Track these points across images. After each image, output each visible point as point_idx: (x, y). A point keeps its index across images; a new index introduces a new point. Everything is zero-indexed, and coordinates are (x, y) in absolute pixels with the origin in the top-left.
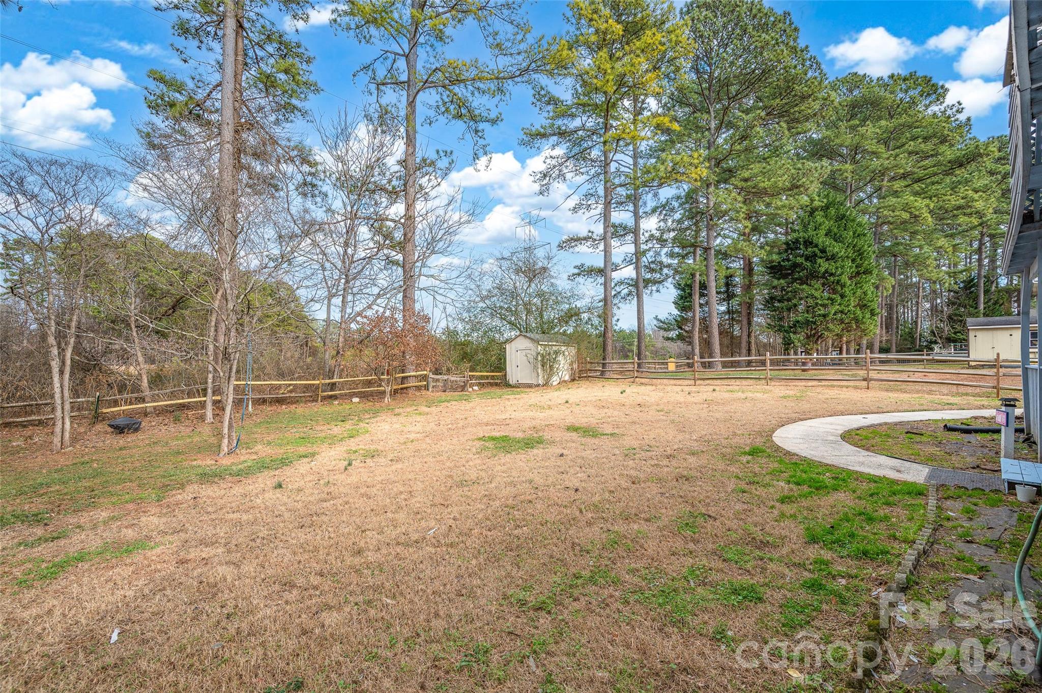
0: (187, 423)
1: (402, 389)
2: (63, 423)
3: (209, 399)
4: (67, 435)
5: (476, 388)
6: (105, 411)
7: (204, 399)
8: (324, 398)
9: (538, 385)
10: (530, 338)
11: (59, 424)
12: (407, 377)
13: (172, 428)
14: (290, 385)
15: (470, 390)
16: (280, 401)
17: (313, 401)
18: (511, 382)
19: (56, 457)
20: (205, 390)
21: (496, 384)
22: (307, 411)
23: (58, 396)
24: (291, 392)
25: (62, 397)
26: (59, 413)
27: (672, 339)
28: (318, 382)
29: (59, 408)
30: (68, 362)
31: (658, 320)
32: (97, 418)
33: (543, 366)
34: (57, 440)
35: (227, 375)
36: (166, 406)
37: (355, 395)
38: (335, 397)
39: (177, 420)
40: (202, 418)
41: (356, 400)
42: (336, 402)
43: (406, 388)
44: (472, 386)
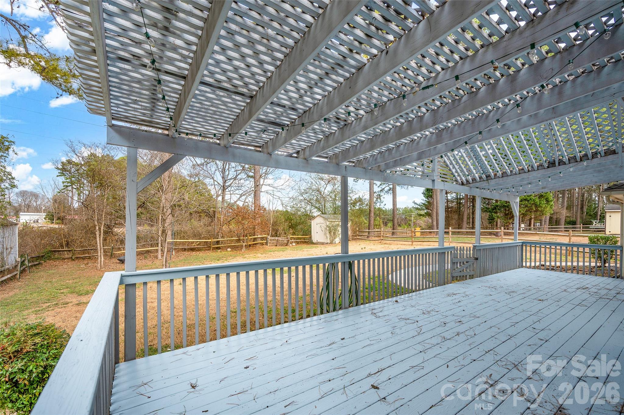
0: (150, 259)
1: (253, 244)
2: (101, 258)
3: (160, 248)
4: (102, 263)
5: (294, 244)
6: (115, 253)
7: (157, 248)
8: (214, 248)
9: (327, 243)
10: (323, 217)
11: (99, 258)
12: (256, 238)
13: (143, 261)
14: (198, 242)
15: (291, 245)
16: (192, 250)
17: (209, 250)
18: (314, 241)
19: (99, 272)
20: (158, 244)
21: (305, 242)
22: (204, 254)
23: (99, 246)
24: (197, 245)
25: (100, 247)
26: (99, 254)
27: (423, 215)
28: (210, 240)
29: (99, 251)
30: (102, 232)
31: (415, 203)
32: (112, 256)
33: (330, 233)
34: (99, 265)
35: (164, 239)
36: (141, 251)
37: (229, 247)
38: (218, 248)
39: (145, 258)
40: (156, 257)
41: (229, 250)
42: (219, 251)
43: (256, 244)
44: (292, 243)
